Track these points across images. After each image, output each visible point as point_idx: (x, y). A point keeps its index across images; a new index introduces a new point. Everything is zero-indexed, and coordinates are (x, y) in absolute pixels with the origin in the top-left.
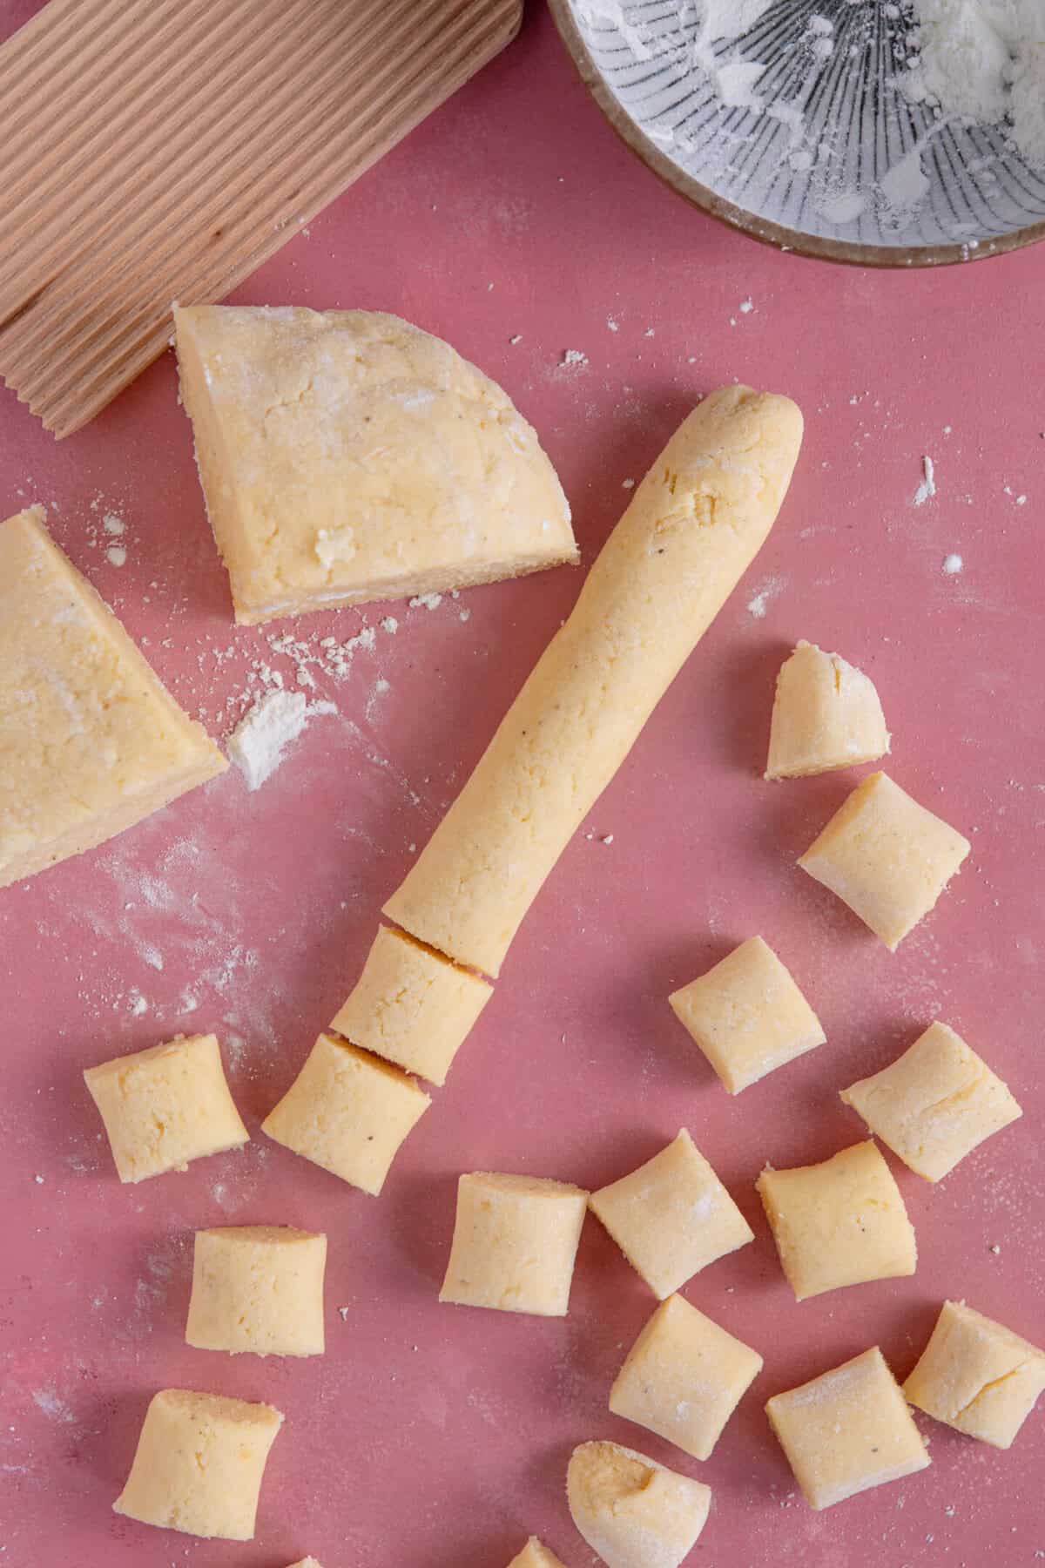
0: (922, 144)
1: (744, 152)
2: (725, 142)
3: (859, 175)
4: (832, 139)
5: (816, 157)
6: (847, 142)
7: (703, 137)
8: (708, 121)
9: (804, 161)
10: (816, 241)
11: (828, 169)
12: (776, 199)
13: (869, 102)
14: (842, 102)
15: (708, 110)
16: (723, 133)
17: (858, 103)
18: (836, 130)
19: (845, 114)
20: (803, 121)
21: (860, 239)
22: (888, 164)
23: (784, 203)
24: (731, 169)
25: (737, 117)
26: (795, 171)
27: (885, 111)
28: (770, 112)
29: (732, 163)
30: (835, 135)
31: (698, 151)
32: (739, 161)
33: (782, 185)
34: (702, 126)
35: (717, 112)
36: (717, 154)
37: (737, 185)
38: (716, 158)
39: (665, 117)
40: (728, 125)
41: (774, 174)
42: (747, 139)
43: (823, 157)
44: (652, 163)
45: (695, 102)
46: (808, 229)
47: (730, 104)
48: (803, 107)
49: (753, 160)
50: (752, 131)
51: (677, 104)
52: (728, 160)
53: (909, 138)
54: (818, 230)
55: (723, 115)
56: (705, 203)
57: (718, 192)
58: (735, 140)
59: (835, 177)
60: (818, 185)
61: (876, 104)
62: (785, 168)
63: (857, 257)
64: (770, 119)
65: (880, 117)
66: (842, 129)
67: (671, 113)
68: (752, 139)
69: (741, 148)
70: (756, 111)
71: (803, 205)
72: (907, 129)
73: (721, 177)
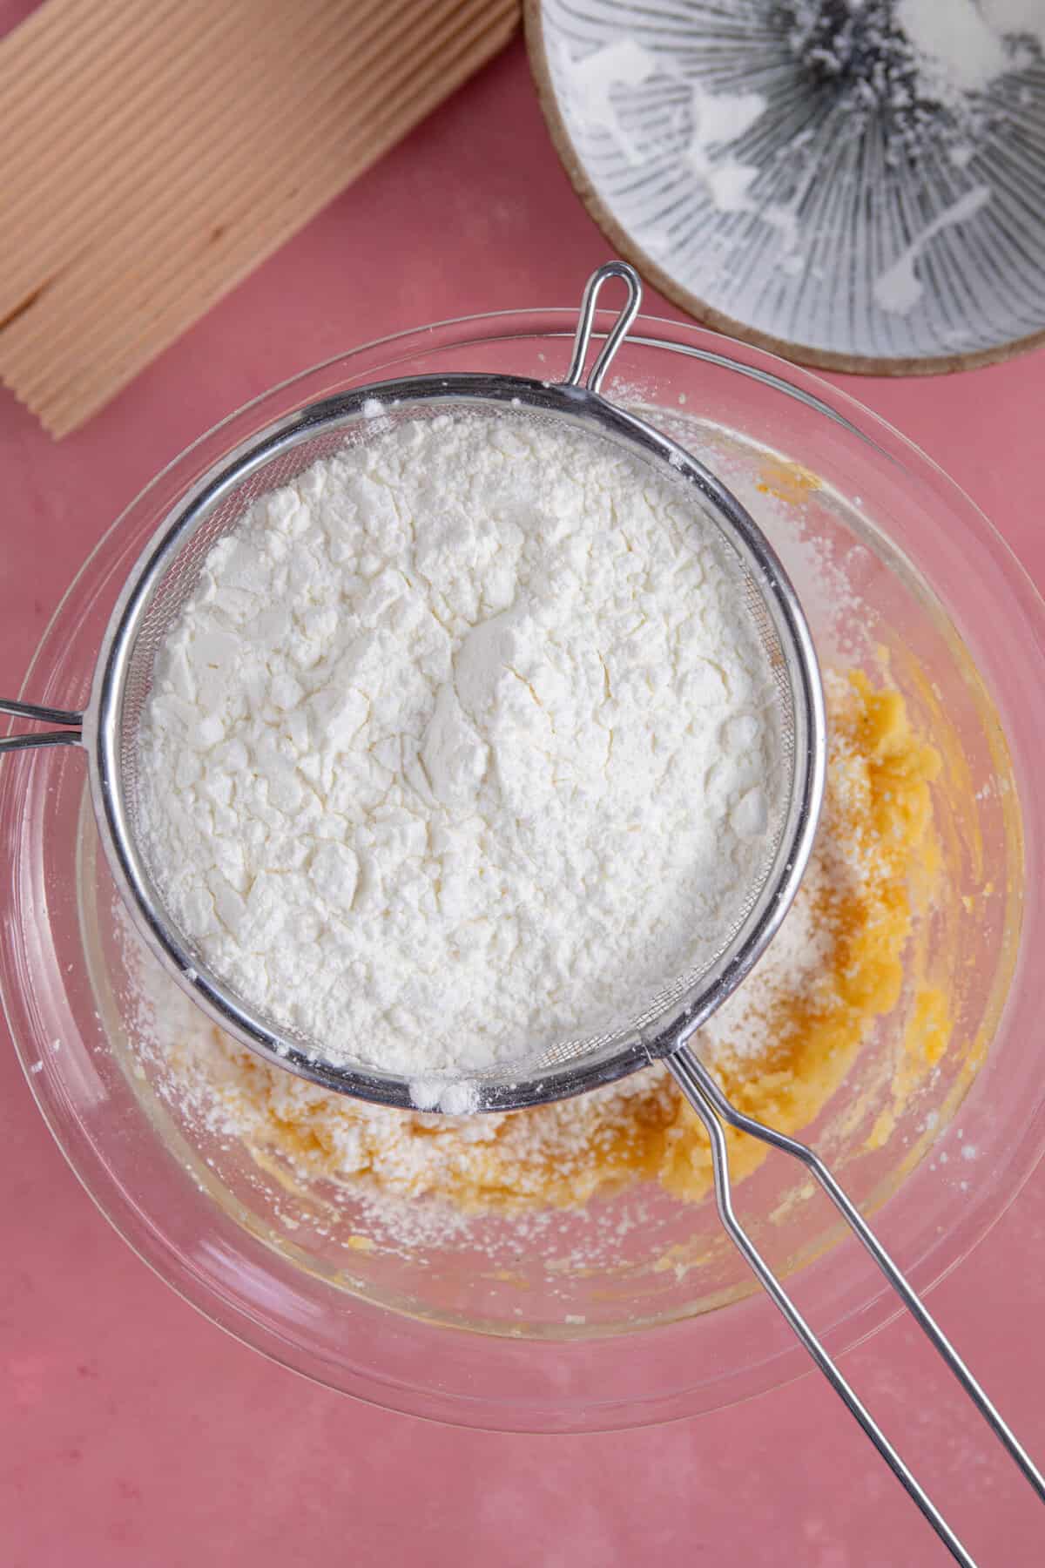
0: (915, 250)
1: (738, 257)
2: (719, 246)
3: (852, 279)
4: (825, 244)
5: (810, 262)
6: (840, 247)
7: (696, 241)
8: (702, 226)
9: (796, 265)
10: (810, 352)
12: (769, 303)
13: (862, 206)
14: (835, 207)
15: (700, 217)
16: (716, 237)
17: (851, 208)
18: (829, 235)
19: (838, 218)
20: (797, 226)
21: (853, 346)
22: (881, 268)
23: (777, 309)
24: (724, 274)
25: (731, 221)
26: (788, 276)
27: (878, 215)
28: (764, 216)
29: (725, 267)
31: (692, 256)
32: (732, 266)
33: (776, 289)
34: (695, 231)
35: (710, 217)
36: (711, 258)
37: (730, 292)
38: (708, 263)
39: (660, 223)
40: (721, 230)
41: (767, 279)
42: (740, 244)
44: (646, 274)
45: (688, 207)
46: (799, 340)
47: (723, 208)
48: (796, 211)
49: (747, 264)
50: (746, 236)
51: (669, 210)
52: (722, 264)
53: (902, 242)
54: (810, 338)
55: (716, 220)
57: (710, 302)
58: (729, 245)
61: (869, 208)
62: (778, 274)
63: (849, 368)
64: (763, 224)
65: (874, 223)
66: (836, 233)
67: (665, 219)
68: (746, 243)
69: (734, 253)
70: (750, 215)
71: (796, 310)
72: (899, 232)
73: (715, 283)
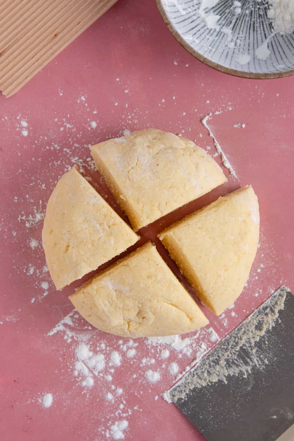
0: (268, 40)
1: (214, 42)
2: (208, 39)
3: (249, 49)
4: (241, 38)
5: (236, 44)
6: (245, 39)
7: (201, 38)
8: (203, 33)
9: (232, 45)
10: (236, 71)
11: (239, 48)
12: (223, 57)
13: (252, 27)
14: (244, 27)
15: (202, 30)
16: (208, 36)
17: (248, 27)
18: (242, 36)
19: (245, 31)
20: (232, 33)
21: (249, 69)
22: (258, 46)
23: (226, 58)
24: (210, 48)
25: (212, 32)
26: (229, 48)
27: (257, 30)
28: (222, 30)
29: (210, 46)
30: (242, 37)
31: (200, 42)
32: (212, 45)
33: (225, 52)
34: (201, 35)
35: (206, 30)
36: (206, 43)
37: (212, 53)
38: (205, 44)
39: (189, 32)
40: (209, 34)
41: (223, 49)
42: (215, 39)
43: (238, 44)
44: (186, 48)
45: (199, 27)
46: (233, 68)
47: (210, 28)
48: (232, 28)
49: (217, 45)
50: (216, 36)
51: (193, 28)
52: (209, 45)
53: (264, 38)
54: (236, 67)
56: (202, 60)
57: (206, 56)
58: (211, 39)
59: (241, 50)
60: (236, 53)
61: (254, 28)
62: (226, 48)
63: (248, 76)
64: (222, 32)
65: (255, 32)
66: (244, 35)
67: (192, 31)
68: (216, 38)
69: (213, 41)
70: (218, 30)
71: (232, 59)
72: (263, 35)
73: (207, 51)
